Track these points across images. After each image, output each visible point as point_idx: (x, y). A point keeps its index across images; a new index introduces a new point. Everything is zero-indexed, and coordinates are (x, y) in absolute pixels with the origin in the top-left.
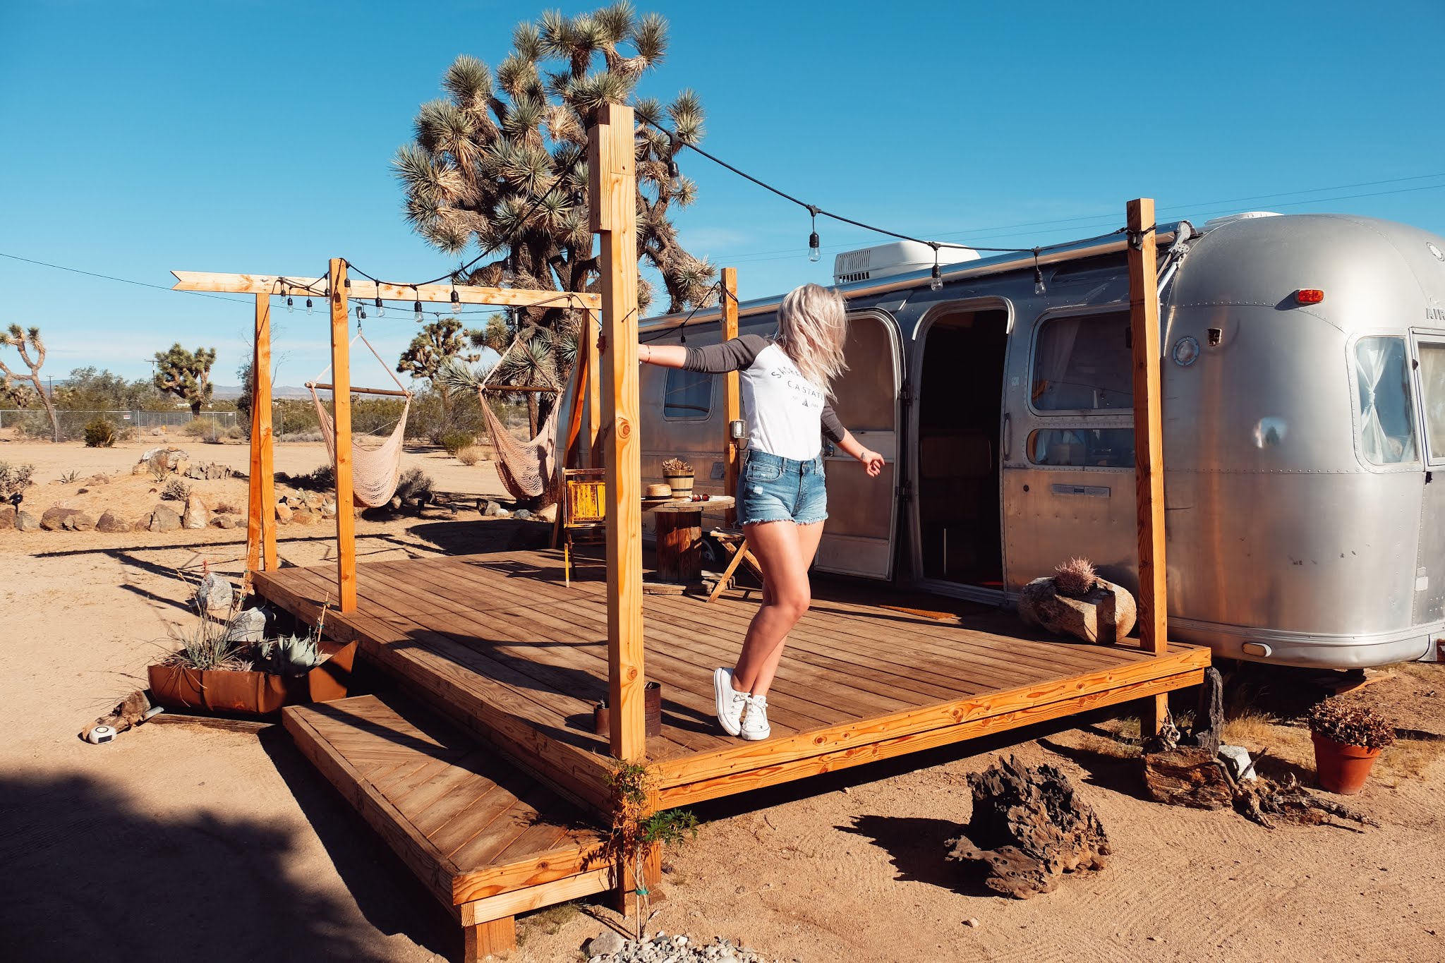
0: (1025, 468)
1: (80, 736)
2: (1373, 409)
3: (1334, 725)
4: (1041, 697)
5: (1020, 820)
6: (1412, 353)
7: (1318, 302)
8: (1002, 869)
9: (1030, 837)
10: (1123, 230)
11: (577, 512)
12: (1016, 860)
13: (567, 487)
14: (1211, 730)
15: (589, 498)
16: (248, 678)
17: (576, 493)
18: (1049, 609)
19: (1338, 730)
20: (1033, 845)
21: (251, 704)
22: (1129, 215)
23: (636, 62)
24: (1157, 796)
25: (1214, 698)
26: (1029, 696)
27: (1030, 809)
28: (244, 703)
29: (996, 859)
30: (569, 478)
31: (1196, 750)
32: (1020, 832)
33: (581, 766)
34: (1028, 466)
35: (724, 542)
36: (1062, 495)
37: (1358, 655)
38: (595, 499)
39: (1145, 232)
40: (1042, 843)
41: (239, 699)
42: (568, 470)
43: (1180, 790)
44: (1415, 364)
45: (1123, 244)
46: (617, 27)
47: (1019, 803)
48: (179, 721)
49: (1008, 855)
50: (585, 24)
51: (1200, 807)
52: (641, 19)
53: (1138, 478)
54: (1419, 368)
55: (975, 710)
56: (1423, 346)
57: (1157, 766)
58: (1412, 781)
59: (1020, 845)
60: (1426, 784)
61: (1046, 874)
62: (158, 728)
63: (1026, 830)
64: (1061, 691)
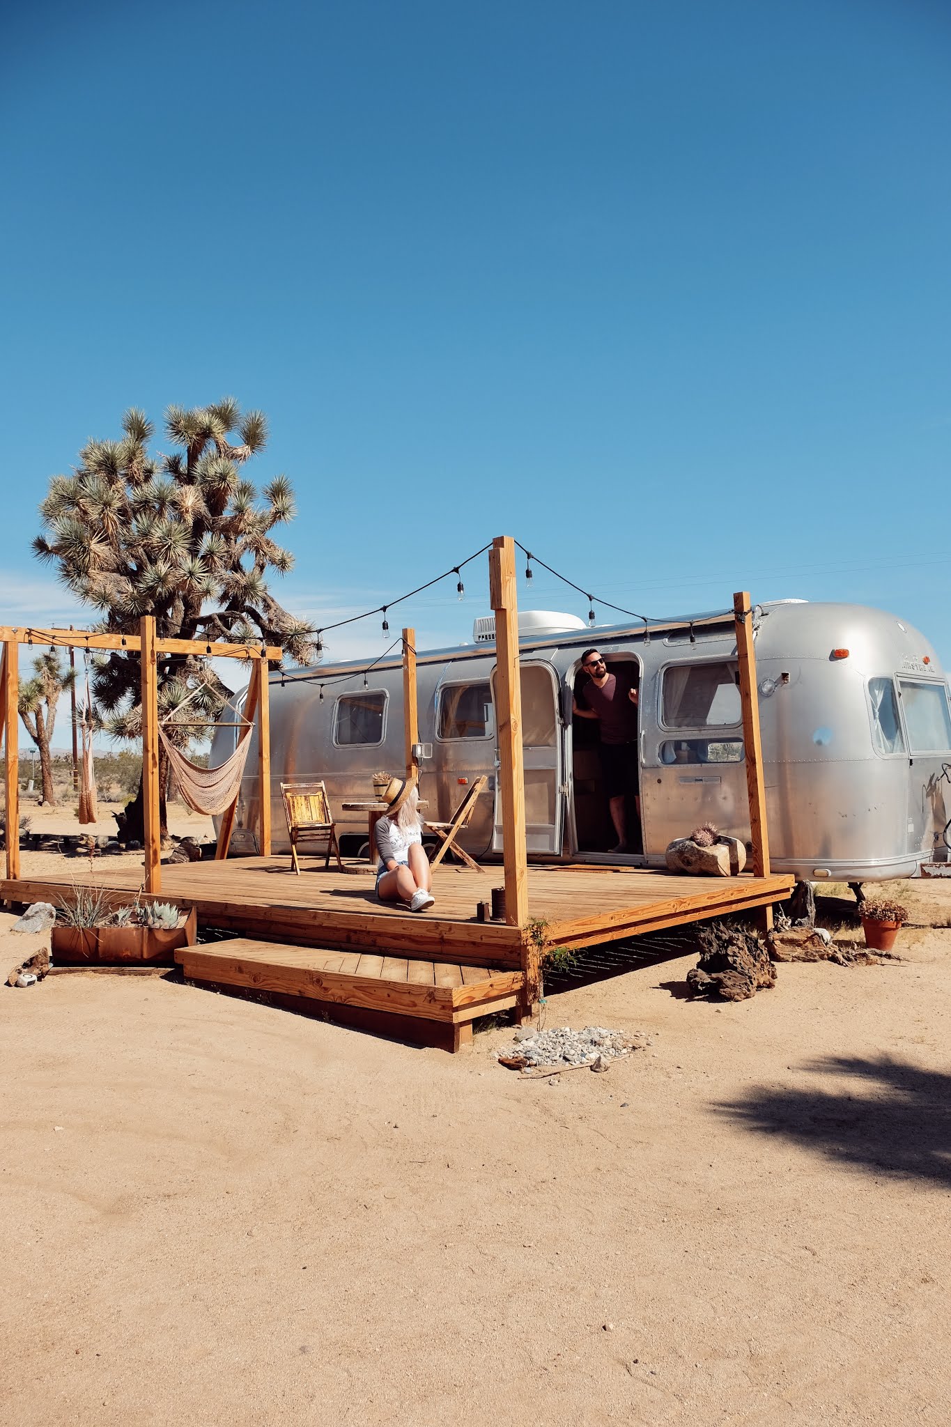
0: (658, 767)
1: (8, 984)
2: (878, 720)
3: (876, 910)
4: (714, 899)
5: (734, 955)
6: (897, 688)
7: (846, 657)
8: (729, 983)
9: (740, 964)
10: (733, 611)
11: (295, 817)
12: (735, 977)
13: (286, 797)
14: (809, 916)
15: (304, 807)
16: (134, 932)
17: (293, 802)
18: (691, 856)
19: (878, 912)
20: (742, 968)
21: (137, 953)
22: (735, 601)
23: (243, 449)
24: (783, 958)
25: (809, 897)
26: (708, 898)
27: (738, 947)
28: (131, 953)
29: (725, 977)
30: (287, 790)
31: (803, 928)
32: (735, 962)
33: (486, 934)
34: (660, 766)
35: (437, 830)
36: (686, 783)
37: (880, 871)
38: (308, 807)
39: (747, 613)
40: (747, 967)
41: (127, 950)
42: (285, 785)
43: (796, 953)
44: (900, 694)
45: (732, 617)
46: (225, 417)
47: (733, 945)
48: (71, 972)
49: (731, 974)
50: (205, 419)
51: (809, 961)
52: (244, 413)
53: (747, 766)
54: (901, 697)
55: (683, 905)
56: (903, 684)
57: (782, 941)
58: (917, 945)
59: (735, 969)
60: (925, 946)
61: (750, 985)
62: (56, 978)
63: (738, 960)
64: (723, 896)
